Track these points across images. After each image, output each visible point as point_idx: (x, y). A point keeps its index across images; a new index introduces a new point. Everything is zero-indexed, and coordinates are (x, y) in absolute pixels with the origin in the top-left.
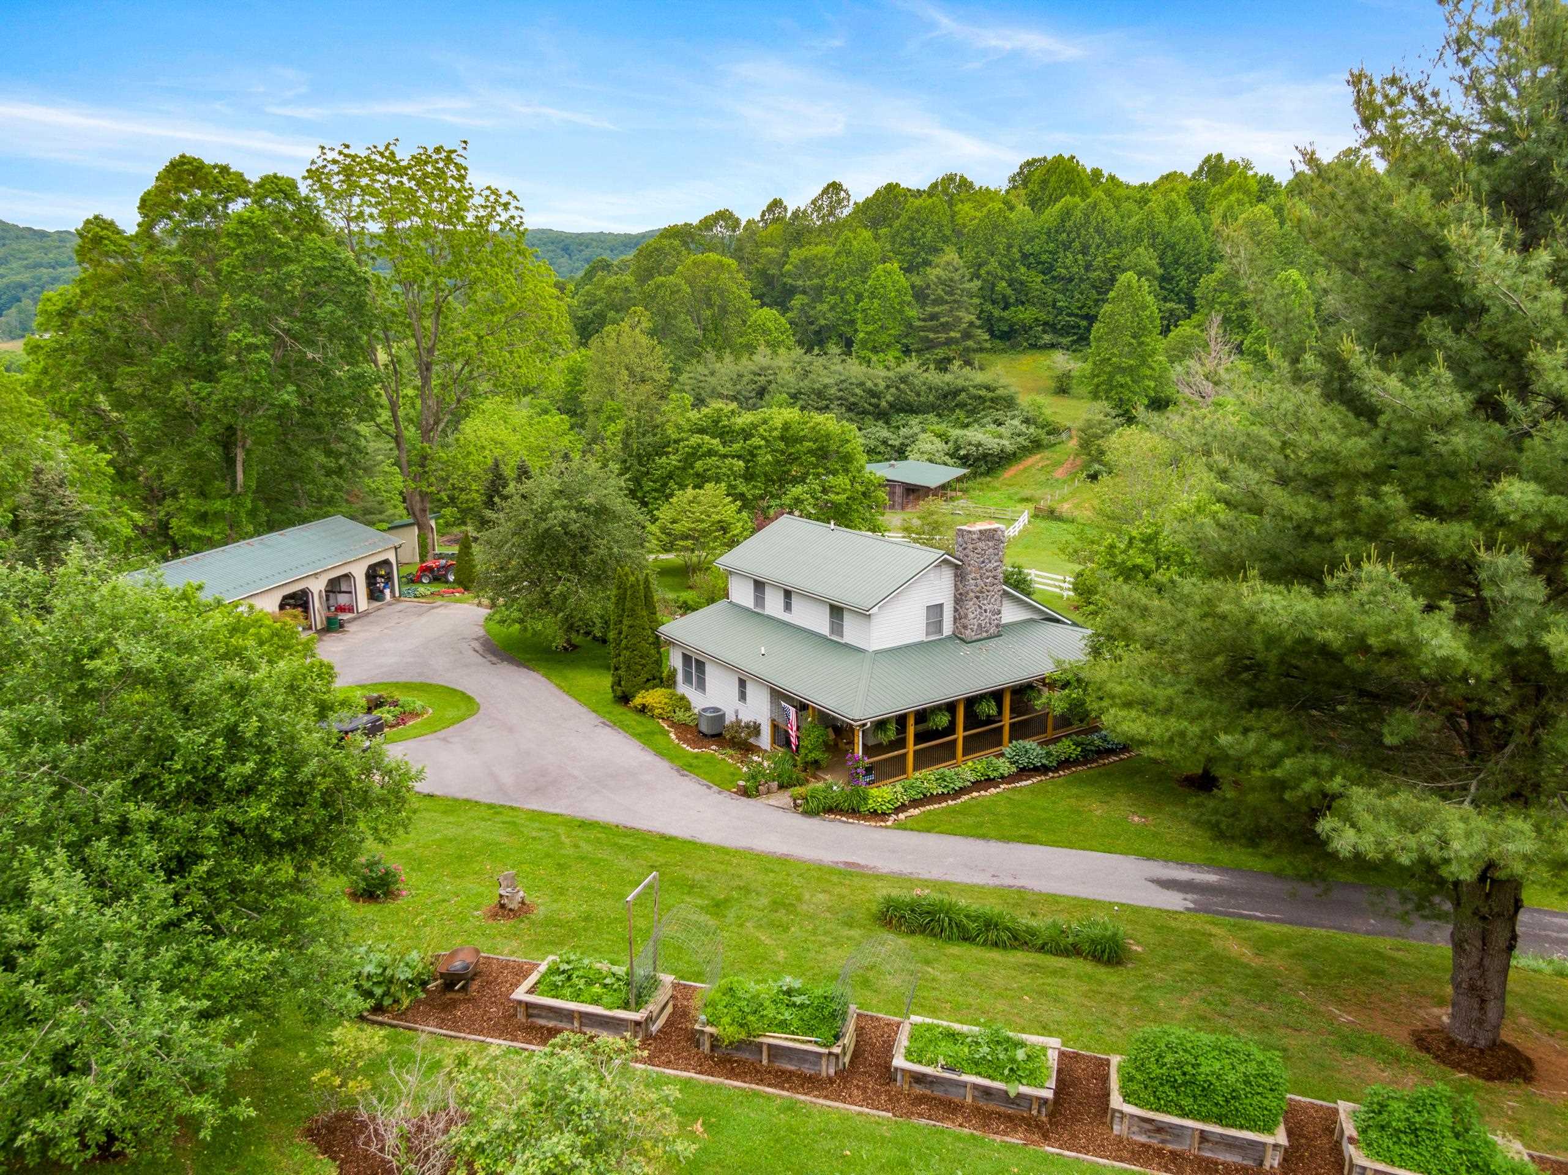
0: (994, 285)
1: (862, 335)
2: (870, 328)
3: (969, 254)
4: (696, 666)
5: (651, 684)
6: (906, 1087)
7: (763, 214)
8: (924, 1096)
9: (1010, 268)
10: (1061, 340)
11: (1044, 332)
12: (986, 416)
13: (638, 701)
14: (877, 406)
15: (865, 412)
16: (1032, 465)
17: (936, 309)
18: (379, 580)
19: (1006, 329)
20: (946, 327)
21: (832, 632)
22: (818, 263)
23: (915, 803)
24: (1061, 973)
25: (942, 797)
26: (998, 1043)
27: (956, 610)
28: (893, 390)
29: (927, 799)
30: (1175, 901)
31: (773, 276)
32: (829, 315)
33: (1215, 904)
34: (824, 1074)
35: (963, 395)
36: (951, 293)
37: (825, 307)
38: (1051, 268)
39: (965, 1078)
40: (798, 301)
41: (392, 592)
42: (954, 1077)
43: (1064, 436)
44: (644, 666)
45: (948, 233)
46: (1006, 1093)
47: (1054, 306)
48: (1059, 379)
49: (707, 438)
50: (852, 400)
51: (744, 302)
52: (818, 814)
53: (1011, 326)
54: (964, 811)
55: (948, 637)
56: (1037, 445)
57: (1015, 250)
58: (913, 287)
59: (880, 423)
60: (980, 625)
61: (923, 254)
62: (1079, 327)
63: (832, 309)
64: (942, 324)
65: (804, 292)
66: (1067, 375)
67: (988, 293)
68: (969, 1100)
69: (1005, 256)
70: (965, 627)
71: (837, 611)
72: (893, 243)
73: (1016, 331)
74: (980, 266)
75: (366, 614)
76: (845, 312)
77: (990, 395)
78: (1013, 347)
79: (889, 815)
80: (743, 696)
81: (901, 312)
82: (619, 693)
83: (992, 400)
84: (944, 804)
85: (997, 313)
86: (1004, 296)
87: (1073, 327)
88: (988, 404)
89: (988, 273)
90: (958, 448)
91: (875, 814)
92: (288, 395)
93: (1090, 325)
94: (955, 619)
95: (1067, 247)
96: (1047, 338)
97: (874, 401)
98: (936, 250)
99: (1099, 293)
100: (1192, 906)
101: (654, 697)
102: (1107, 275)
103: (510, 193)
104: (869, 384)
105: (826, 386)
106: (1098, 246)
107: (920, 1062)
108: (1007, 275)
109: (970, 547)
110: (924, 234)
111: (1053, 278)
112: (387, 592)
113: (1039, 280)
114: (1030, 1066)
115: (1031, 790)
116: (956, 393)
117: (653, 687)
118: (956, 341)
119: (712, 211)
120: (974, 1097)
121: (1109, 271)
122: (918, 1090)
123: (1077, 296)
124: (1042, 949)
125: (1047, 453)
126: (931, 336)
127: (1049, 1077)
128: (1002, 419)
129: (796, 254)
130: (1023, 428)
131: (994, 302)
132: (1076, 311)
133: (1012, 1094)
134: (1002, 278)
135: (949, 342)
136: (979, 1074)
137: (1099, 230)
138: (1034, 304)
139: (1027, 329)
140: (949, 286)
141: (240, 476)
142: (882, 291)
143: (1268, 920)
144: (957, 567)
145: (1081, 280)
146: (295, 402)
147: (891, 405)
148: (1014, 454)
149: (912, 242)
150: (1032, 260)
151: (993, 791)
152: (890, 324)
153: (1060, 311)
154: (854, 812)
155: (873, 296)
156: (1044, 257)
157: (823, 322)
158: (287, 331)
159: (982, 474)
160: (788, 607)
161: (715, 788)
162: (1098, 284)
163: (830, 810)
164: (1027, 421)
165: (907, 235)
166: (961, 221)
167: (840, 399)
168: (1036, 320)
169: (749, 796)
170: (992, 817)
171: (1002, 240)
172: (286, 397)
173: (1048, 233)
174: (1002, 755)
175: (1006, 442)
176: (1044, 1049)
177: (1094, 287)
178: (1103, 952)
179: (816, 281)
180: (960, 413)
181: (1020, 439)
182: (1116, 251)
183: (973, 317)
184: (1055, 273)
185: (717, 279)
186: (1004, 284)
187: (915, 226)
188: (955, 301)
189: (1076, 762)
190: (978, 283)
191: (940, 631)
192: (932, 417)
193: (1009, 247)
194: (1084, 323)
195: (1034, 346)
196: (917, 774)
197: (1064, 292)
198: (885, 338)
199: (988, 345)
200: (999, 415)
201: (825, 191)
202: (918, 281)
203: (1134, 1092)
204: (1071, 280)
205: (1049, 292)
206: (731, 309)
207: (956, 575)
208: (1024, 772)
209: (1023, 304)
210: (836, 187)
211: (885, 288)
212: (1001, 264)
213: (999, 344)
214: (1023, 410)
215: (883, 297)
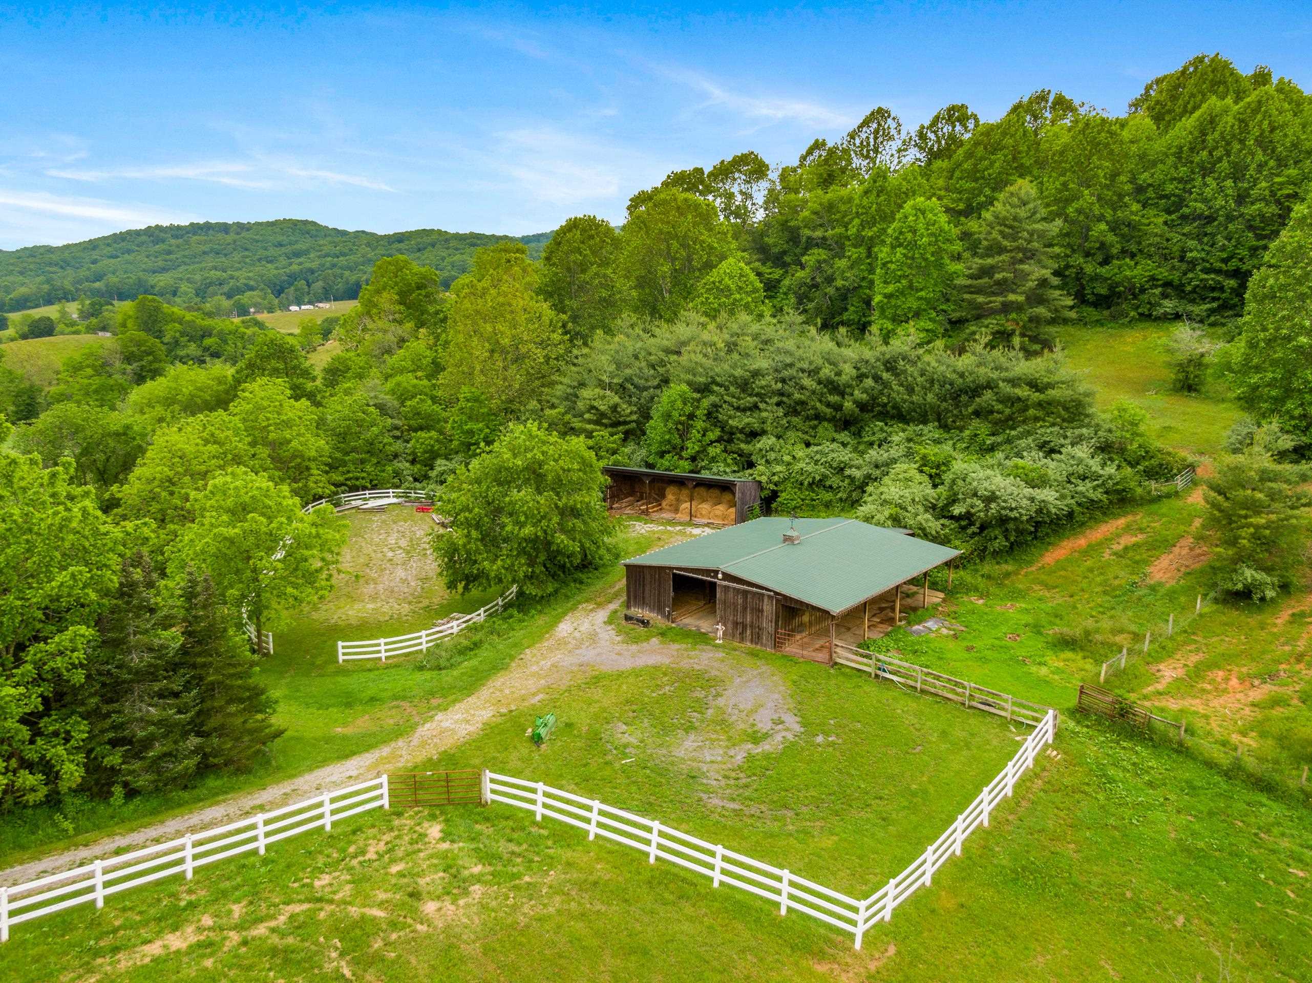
0: (1089, 229)
2: (890, 289)
3: (1052, 185)
7: (802, 159)
9: (1117, 204)
10: (1190, 308)
11: (1165, 296)
12: (1028, 433)
14: (838, 408)
15: (818, 417)
16: (1106, 542)
17: (990, 261)
19: (1104, 291)
20: (1003, 287)
22: (842, 208)
28: (869, 382)
35: (988, 395)
36: (1014, 238)
37: (842, 263)
38: (1180, 203)
43: (1179, 483)
45: (1027, 162)
47: (1182, 259)
48: (1182, 367)
50: (797, 396)
53: (1112, 288)
56: (1119, 500)
57: (1123, 178)
59: (844, 436)
61: (986, 191)
62: (1222, 289)
64: (998, 283)
65: (823, 247)
66: (1198, 362)
67: (1077, 238)
69: (1107, 187)
73: (1119, 295)
74: (1068, 201)
77: (1036, 396)
78: (1114, 318)
81: (940, 266)
83: (1039, 405)
85: (1090, 269)
86: (1103, 244)
87: (1213, 289)
88: (1031, 412)
89: (1079, 211)
90: (953, 500)
93: (1243, 286)
95: (1206, 170)
96: (1168, 305)
97: (834, 398)
98: (1005, 185)
99: (1259, 237)
102: (1273, 209)
104: (827, 372)
105: (756, 374)
106: (1261, 166)
108: (1109, 214)
110: (991, 164)
111: (1184, 217)
113: (1160, 220)
116: (975, 391)
118: (1019, 308)
119: (730, 156)
121: (1278, 202)
123: (1221, 241)
125: (1140, 517)
126: (981, 299)
128: (1057, 441)
130: (1095, 465)
131: (1087, 254)
132: (1218, 265)
134: (1101, 218)
135: (1006, 308)
137: (1262, 142)
138: (1150, 256)
139: (1136, 292)
140: (1011, 225)
142: (909, 236)
145: (1230, 218)
147: (863, 407)
148: (1070, 515)
150: (1150, 193)
152: (920, 282)
153: (1193, 264)
155: (897, 243)
156: (1170, 188)
159: (995, 554)
162: (1257, 223)
164: (1105, 449)
167: (781, 393)
168: (1153, 278)
171: (1102, 167)
173: (1179, 155)
177: (1251, 228)
179: (839, 230)
180: (981, 427)
181: (1086, 487)
182: (1293, 172)
183: (1047, 273)
184: (1186, 210)
186: (1103, 226)
188: (1019, 249)
192: (930, 430)
193: (1114, 176)
194: (1232, 283)
195: (1147, 317)
197: (1199, 237)
198: (912, 303)
199: (1073, 315)
200: (1048, 432)
201: (866, 123)
204: (1210, 219)
205: (1175, 237)
209: (1133, 256)
210: (880, 115)
211: (914, 232)
212: (1100, 198)
213: (1091, 313)
214: (1098, 427)
215: (913, 245)
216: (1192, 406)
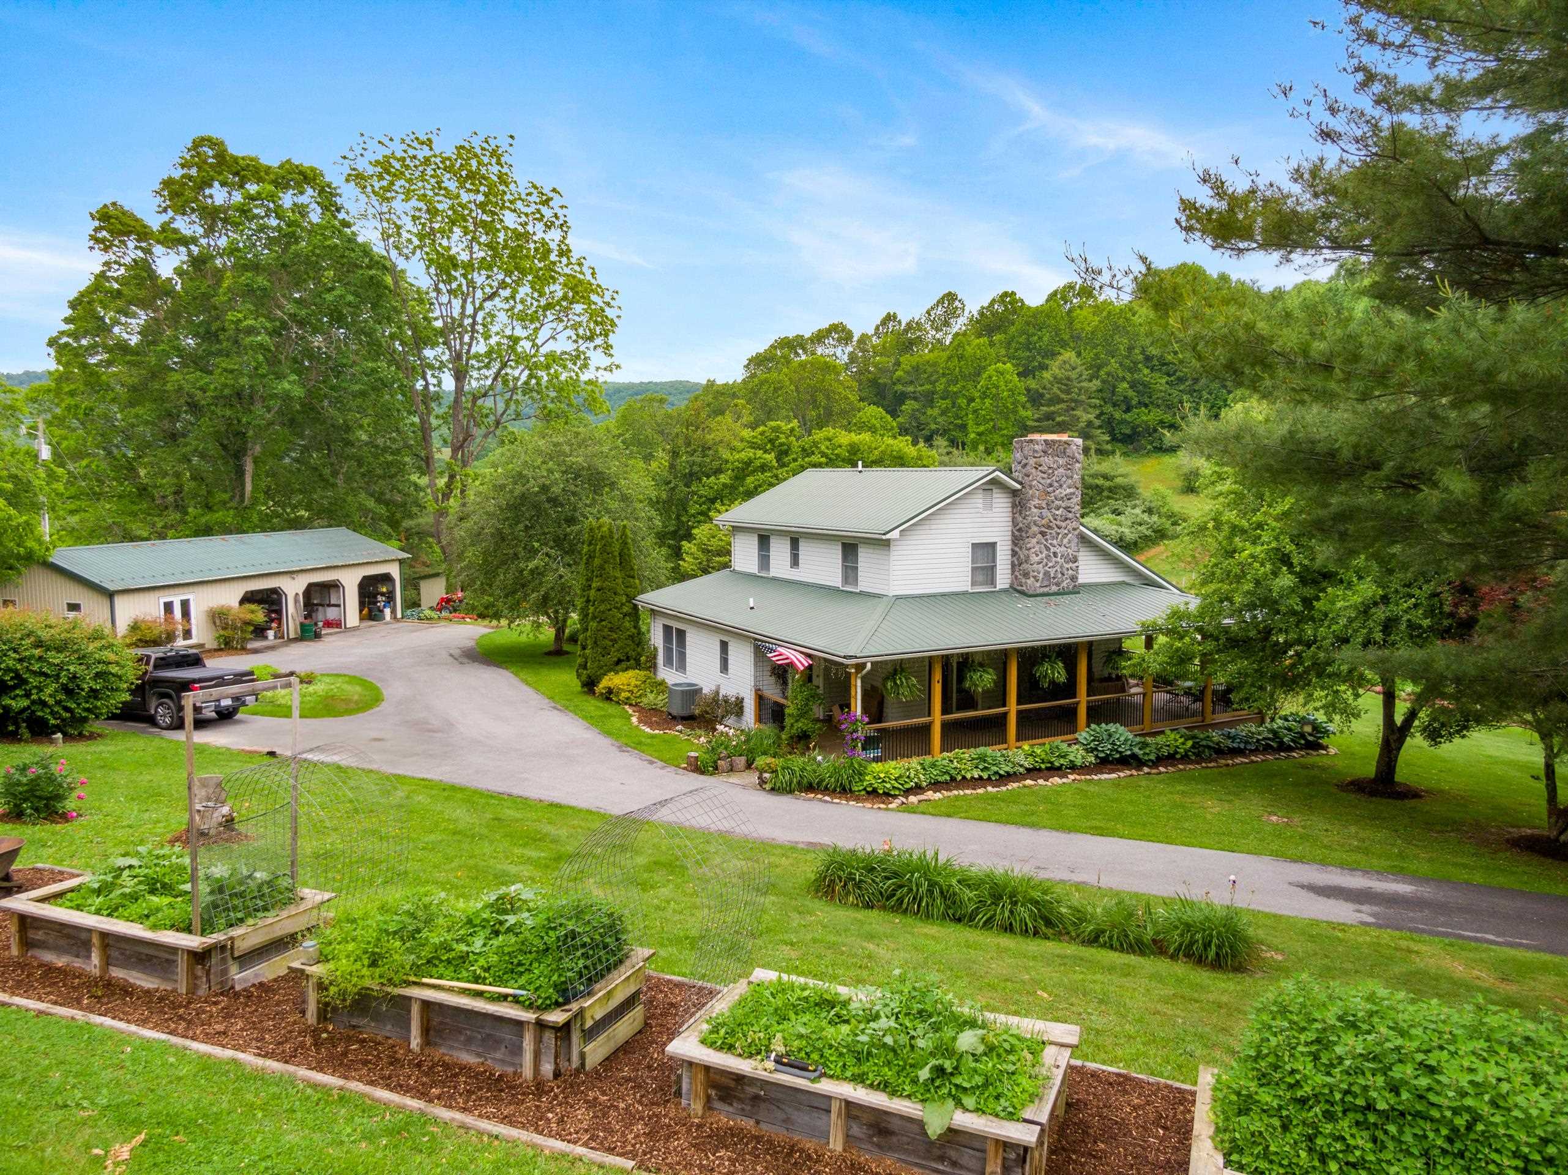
0: (1114, 387)
1: (972, 436)
2: (982, 429)
3: (1088, 355)
4: (676, 637)
5: (624, 665)
6: (697, 1107)
7: (877, 328)
8: (732, 1132)
9: (1133, 369)
12: (1104, 506)
13: (605, 683)
17: (1052, 409)
18: (380, 598)
19: (1128, 431)
20: (1062, 427)
21: (846, 580)
22: (930, 370)
23: (936, 785)
24: (1127, 972)
25: (979, 782)
26: (922, 1015)
27: (1014, 553)
29: (953, 782)
30: (1342, 912)
31: (885, 385)
32: (939, 420)
33: (1412, 920)
34: (528, 1072)
36: (1068, 392)
37: (935, 412)
38: (1176, 369)
39: (826, 1086)
40: (909, 406)
41: (394, 612)
42: (800, 1082)
44: (615, 641)
45: (1066, 337)
46: (920, 1124)
48: (1186, 477)
49: (759, 453)
51: (851, 403)
52: (791, 792)
53: (1134, 429)
54: (1012, 799)
55: (1004, 591)
56: (1161, 535)
57: (1137, 351)
58: (1028, 390)
60: (1046, 573)
61: (1039, 358)
63: (943, 413)
64: (1059, 424)
65: (915, 399)
66: (1196, 474)
67: (1108, 393)
68: (836, 1144)
69: (1127, 357)
70: (1026, 575)
71: (850, 548)
72: (1008, 348)
73: (1139, 434)
74: (1099, 368)
75: (355, 629)
76: (957, 417)
77: (1108, 484)
78: (1136, 450)
79: (895, 797)
80: (724, 667)
81: (1015, 412)
82: (584, 678)
83: (1110, 490)
84: (981, 791)
85: (1118, 415)
86: (1125, 398)
88: (1105, 493)
89: (1108, 374)
91: (873, 794)
92: (290, 385)
94: (1013, 565)
98: (1053, 355)
100: (1371, 920)
101: (621, 680)
103: (554, 190)
107: (731, 1048)
108: (1128, 376)
109: (1032, 461)
110: (1040, 338)
111: (1179, 379)
112: (387, 611)
113: (1163, 381)
114: (988, 1065)
115: (1116, 784)
117: (626, 669)
119: (825, 325)
120: (848, 1138)
122: (726, 1117)
124: (1094, 940)
125: (1172, 544)
127: (1034, 1097)
128: (1121, 508)
129: (907, 361)
130: (1145, 516)
131: (1114, 405)
133: (935, 1127)
134: (1124, 379)
136: (859, 1079)
138: (1158, 406)
139: (1151, 431)
140: (1065, 383)
141: (249, 487)
142: (994, 391)
143: (1511, 945)
144: (1014, 493)
146: (298, 392)
148: (1135, 543)
149: (1028, 347)
150: (1155, 362)
151: (1057, 780)
152: (1001, 423)
154: (844, 791)
155: (984, 396)
156: (1168, 358)
157: (933, 427)
158: (293, 316)
160: (795, 562)
161: (660, 764)
163: (810, 788)
164: (1149, 511)
165: (1022, 339)
166: (1078, 326)
168: (1161, 422)
169: (703, 773)
170: (1049, 806)
171: (1122, 342)
172: (287, 386)
174: (1077, 742)
175: (1127, 531)
176: (1036, 1047)
178: (1207, 945)
179: (928, 387)
181: (1142, 528)
183: (1091, 417)
184: (1180, 374)
185: (823, 381)
186: (1125, 385)
187: (1031, 330)
188: (1072, 400)
189: (1185, 758)
190: (1096, 384)
191: (993, 582)
193: (1130, 349)
195: (1158, 447)
196: (945, 754)
197: (1190, 394)
198: (996, 438)
199: (1108, 447)
200: (1117, 504)
201: (941, 302)
202: (1032, 384)
203: (1256, 1137)
204: (1198, 381)
205: (1175, 394)
206: (836, 410)
207: (1014, 506)
208: (1105, 763)
209: (1146, 406)
210: (951, 297)
211: (997, 387)
212: (1121, 365)
213: (1119, 448)
214: (1144, 501)
215: (996, 397)
216: (1192, 497)
